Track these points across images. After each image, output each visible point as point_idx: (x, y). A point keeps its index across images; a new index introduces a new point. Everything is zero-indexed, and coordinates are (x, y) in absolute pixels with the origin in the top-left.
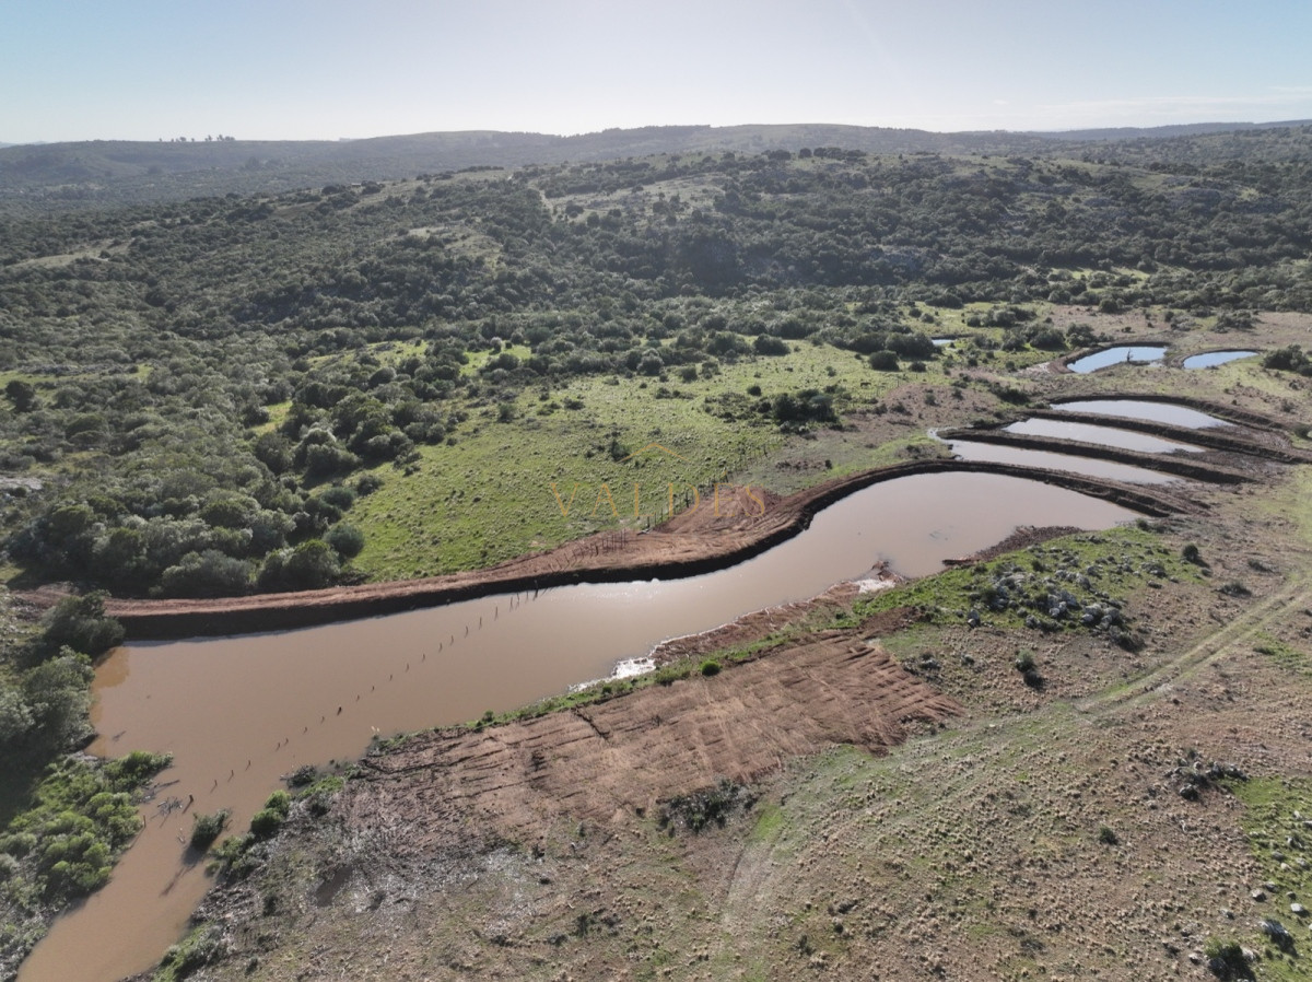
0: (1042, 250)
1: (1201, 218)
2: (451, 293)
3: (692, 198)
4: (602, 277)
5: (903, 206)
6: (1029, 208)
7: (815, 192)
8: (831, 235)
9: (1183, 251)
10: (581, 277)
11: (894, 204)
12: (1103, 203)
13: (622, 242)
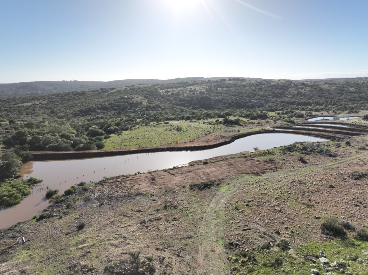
0: (296, 102)
1: (340, 95)
2: (133, 110)
3: (199, 89)
4: (174, 107)
5: (257, 91)
6: (292, 92)
7: (233, 88)
8: (238, 97)
9: (336, 102)
10: (169, 107)
11: (255, 91)
12: (312, 91)
13: (180, 99)
